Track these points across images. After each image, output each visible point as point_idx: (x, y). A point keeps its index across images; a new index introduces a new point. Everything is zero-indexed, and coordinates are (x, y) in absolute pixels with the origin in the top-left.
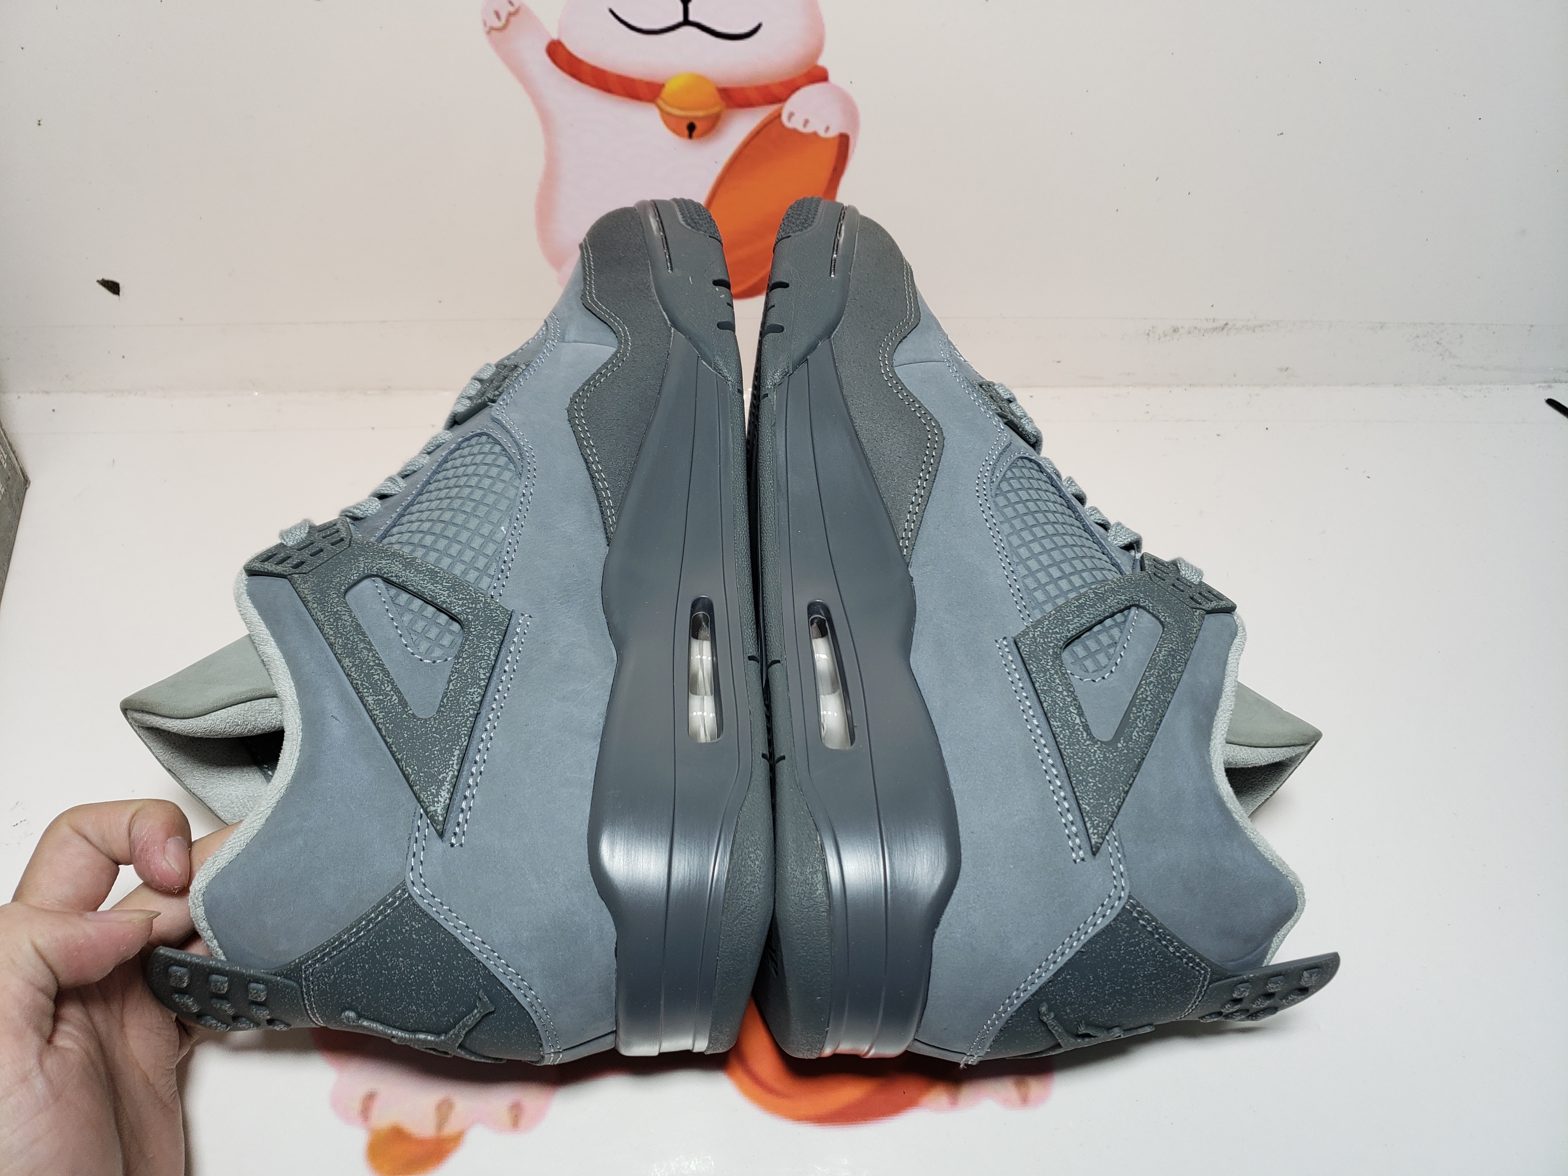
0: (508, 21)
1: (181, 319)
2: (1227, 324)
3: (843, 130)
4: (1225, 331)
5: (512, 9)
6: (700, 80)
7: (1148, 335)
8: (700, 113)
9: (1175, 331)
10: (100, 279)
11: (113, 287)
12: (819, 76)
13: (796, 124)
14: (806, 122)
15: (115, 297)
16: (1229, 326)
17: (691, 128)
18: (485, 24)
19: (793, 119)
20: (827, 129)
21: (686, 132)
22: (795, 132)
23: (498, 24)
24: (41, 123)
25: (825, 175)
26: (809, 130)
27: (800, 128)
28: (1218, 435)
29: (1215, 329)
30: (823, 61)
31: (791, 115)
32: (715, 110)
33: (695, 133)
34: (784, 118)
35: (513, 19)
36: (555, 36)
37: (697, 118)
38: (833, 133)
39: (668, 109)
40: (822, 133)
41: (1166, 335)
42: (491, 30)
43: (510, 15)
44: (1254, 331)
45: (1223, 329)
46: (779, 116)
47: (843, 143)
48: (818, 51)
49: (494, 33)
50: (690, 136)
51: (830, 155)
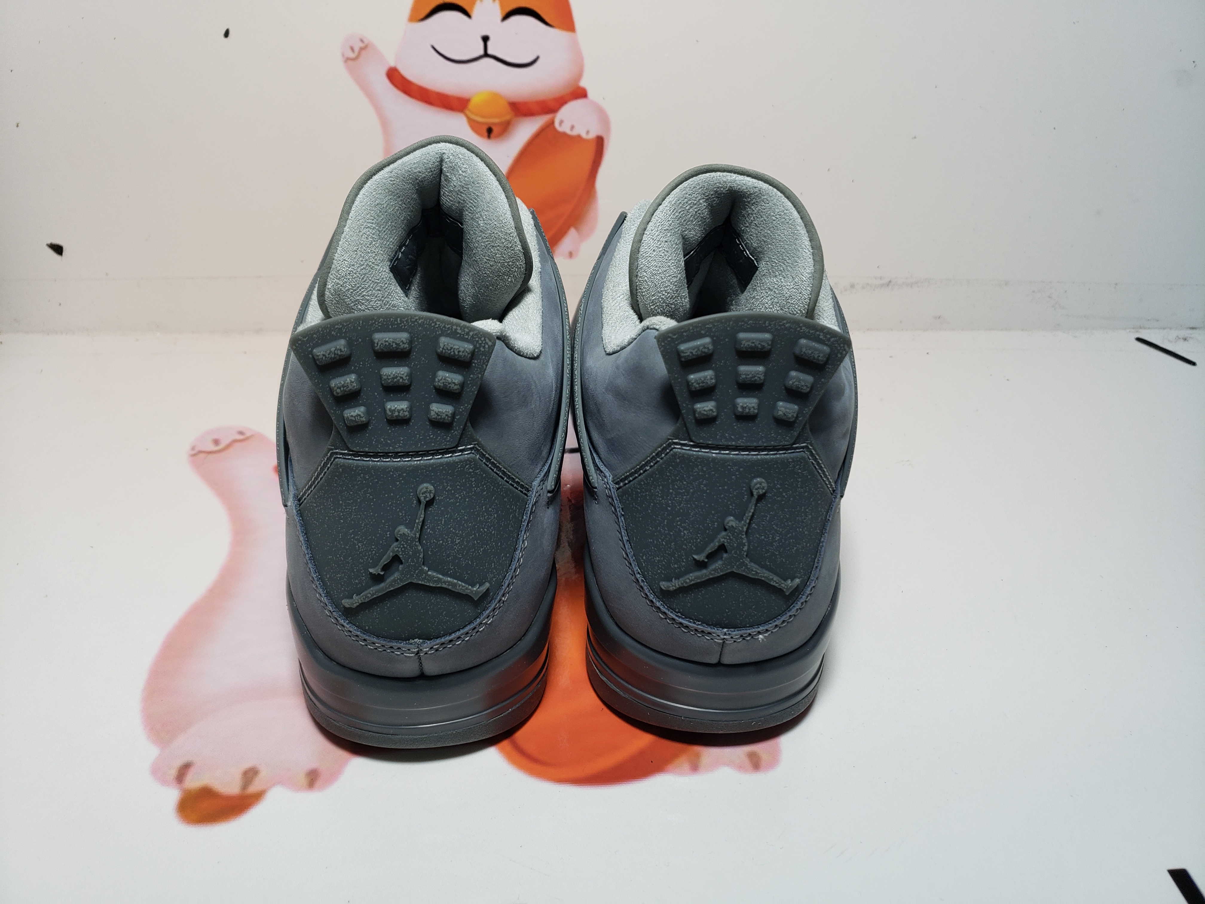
0: (359, 53)
1: (107, 274)
2: (890, 282)
3: (600, 133)
4: (890, 287)
5: (362, 45)
6: (495, 96)
8: (496, 120)
9: (853, 286)
10: (49, 243)
11: (58, 249)
12: (580, 94)
13: (565, 128)
14: (572, 127)
15: (59, 257)
16: (892, 283)
17: (490, 131)
18: (343, 55)
19: (564, 125)
20: (588, 132)
21: (486, 134)
22: (564, 134)
23: (352, 55)
24: (19, 125)
25: (587, 166)
26: (574, 133)
27: (568, 132)
29: (882, 285)
30: (583, 83)
31: (561, 122)
32: (507, 118)
33: (492, 135)
34: (557, 124)
35: (363, 52)
36: (392, 64)
37: (495, 124)
38: (592, 135)
39: (473, 117)
40: (584, 135)
41: (845, 290)
42: (347, 60)
43: (362, 49)
44: (911, 286)
45: (888, 285)
46: (552, 123)
47: (600, 143)
48: (579, 75)
49: (350, 62)
50: (489, 136)
51: (590, 152)
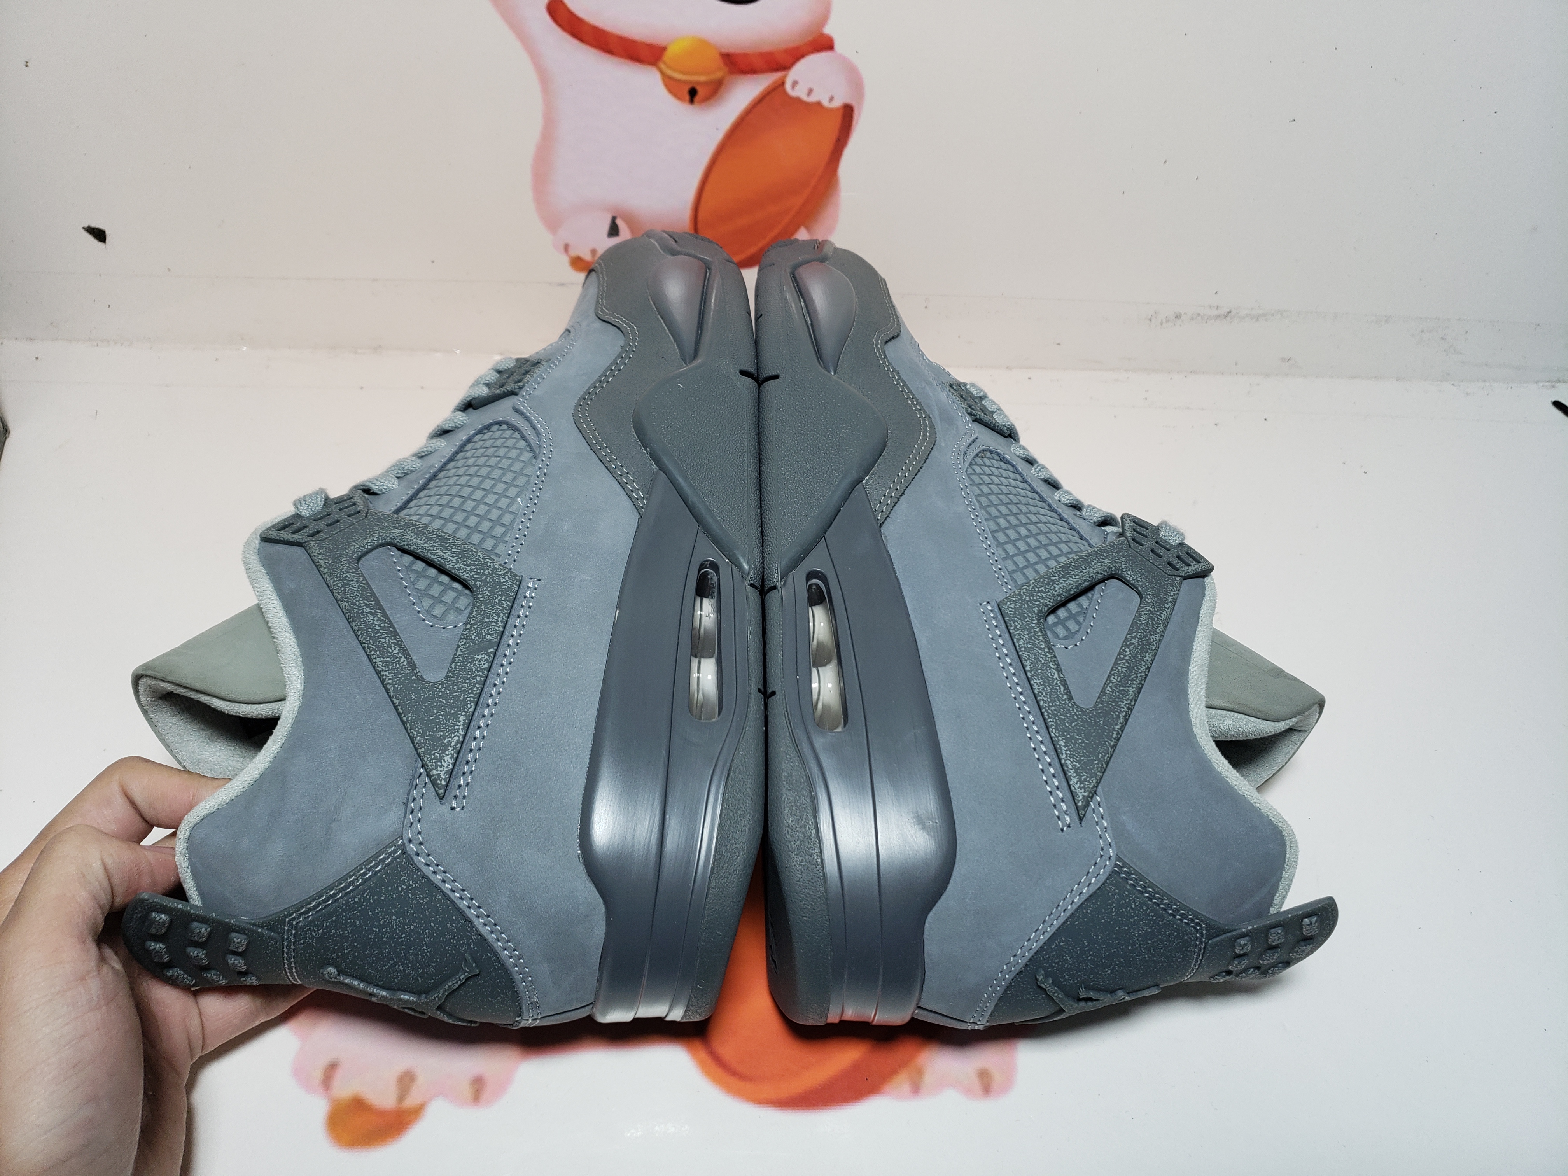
1: (169, 270)
2: (1230, 312)
3: (848, 101)
4: (1228, 318)
6: (703, 44)
7: (1150, 320)
8: (702, 78)
9: (1178, 316)
10: (86, 226)
11: (99, 235)
12: (825, 44)
13: (799, 92)
14: (810, 92)
15: (101, 244)
16: (1232, 314)
17: (693, 93)
19: (797, 87)
20: (831, 99)
21: (687, 97)
22: (799, 100)
24: (28, 64)
25: (827, 146)
26: (813, 99)
27: (804, 97)
28: (1216, 425)
29: (1218, 317)
30: (829, 30)
31: (795, 83)
32: (718, 75)
33: (696, 99)
34: (788, 86)
37: (700, 83)
38: (837, 103)
39: (670, 72)
40: (826, 103)
41: (1168, 321)
44: (1257, 320)
45: (1226, 317)
46: (782, 84)
47: (847, 114)
48: (825, 18)
50: (692, 101)
51: (833, 126)
